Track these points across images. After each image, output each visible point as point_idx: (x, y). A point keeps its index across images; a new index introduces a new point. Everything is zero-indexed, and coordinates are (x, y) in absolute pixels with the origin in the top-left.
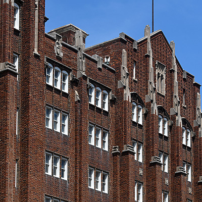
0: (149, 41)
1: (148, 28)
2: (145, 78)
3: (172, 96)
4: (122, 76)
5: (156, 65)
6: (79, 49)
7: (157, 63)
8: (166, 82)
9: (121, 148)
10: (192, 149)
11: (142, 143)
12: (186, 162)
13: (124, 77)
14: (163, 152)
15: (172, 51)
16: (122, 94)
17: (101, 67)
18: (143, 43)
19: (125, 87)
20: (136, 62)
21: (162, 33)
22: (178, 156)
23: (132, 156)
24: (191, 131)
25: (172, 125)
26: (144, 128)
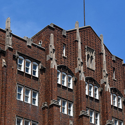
0: (78, 31)
1: (77, 23)
2: (74, 56)
3: (101, 71)
4: (50, 52)
5: (86, 48)
6: (7, 30)
7: (86, 47)
8: (96, 61)
9: (48, 103)
10: (123, 110)
11: (73, 102)
12: (118, 119)
13: (51, 52)
14: (94, 110)
15: (101, 41)
16: (49, 64)
17: (30, 45)
18: (72, 32)
19: (51, 59)
20: (65, 44)
21: (91, 28)
22: (107, 112)
23: (57, 108)
24: (121, 97)
25: (102, 91)
26: (74, 91)
